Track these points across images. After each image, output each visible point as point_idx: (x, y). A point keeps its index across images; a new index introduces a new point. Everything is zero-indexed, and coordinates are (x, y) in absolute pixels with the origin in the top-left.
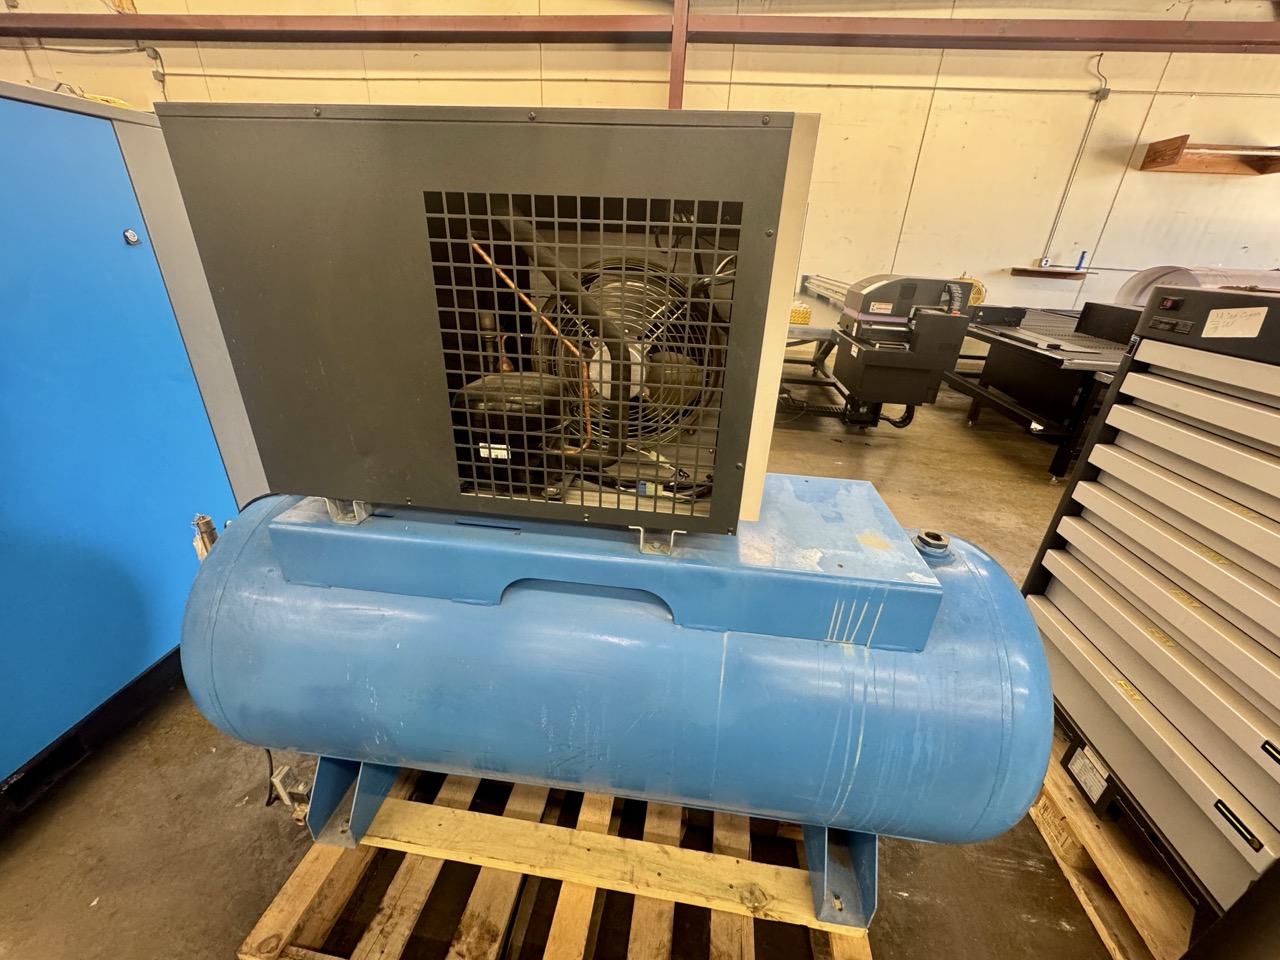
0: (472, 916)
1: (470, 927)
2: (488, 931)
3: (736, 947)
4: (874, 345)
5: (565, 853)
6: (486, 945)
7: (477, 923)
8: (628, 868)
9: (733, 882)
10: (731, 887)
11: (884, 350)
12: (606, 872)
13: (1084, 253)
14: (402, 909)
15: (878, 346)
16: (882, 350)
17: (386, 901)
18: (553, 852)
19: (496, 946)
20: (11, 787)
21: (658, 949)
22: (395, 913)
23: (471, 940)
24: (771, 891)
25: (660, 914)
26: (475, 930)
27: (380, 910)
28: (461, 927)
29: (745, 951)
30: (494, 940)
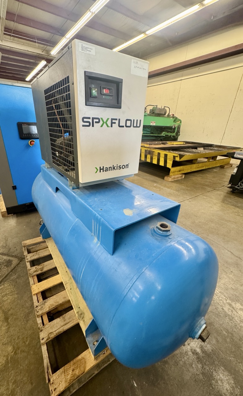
2: (42, 269)
3: (68, 321)
5: (63, 268)
7: (43, 266)
8: (68, 282)
9: (81, 308)
10: (79, 308)
12: (64, 278)
18: (61, 266)
20: (27, 205)
21: (57, 302)
22: (38, 254)
23: (39, 267)
25: (65, 298)
26: (41, 267)
28: (41, 265)
29: (68, 324)
30: (41, 271)
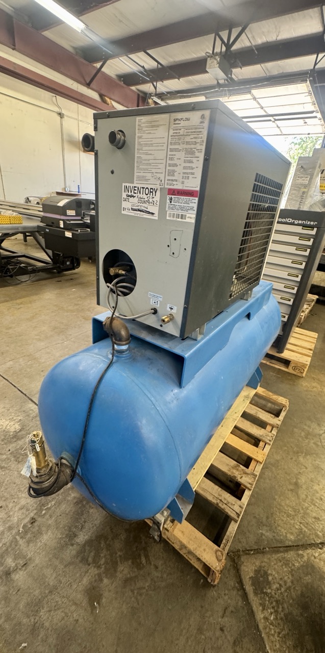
0: (229, 471)
1: (233, 473)
2: (236, 467)
4: (78, 231)
6: (240, 469)
7: (232, 470)
8: (232, 419)
11: (83, 232)
13: (79, 186)
14: (219, 495)
15: (79, 231)
16: (81, 232)
17: (214, 501)
19: (241, 466)
22: (220, 498)
23: (237, 473)
24: (247, 394)
25: (242, 421)
26: (234, 471)
27: (217, 504)
30: (239, 467)
